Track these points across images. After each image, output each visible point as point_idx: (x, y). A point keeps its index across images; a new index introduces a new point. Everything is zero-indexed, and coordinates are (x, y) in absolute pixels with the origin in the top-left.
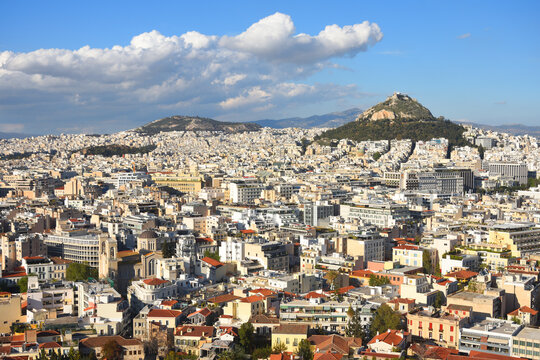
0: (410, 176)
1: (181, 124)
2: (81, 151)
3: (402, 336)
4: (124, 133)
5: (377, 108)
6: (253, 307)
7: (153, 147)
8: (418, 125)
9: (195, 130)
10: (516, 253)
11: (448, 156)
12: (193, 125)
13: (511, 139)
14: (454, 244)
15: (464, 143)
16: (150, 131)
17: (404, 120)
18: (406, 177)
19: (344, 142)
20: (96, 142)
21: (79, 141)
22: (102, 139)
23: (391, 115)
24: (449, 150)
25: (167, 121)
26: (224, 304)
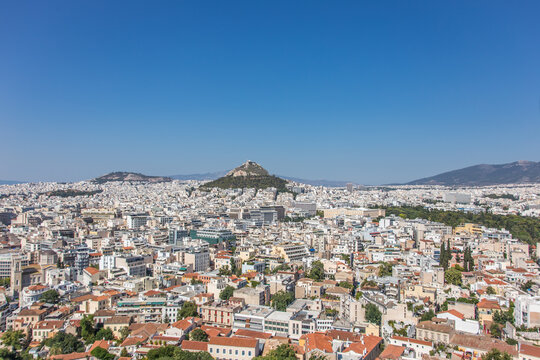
0: (245, 211)
1: (121, 176)
2: (46, 194)
3: (190, 322)
4: (83, 182)
5: (237, 170)
6: (100, 304)
7: (102, 191)
8: (260, 180)
9: (130, 181)
10: (287, 260)
11: (275, 199)
12: (129, 177)
13: (312, 189)
14: (252, 255)
15: (285, 190)
16: (101, 181)
17: (252, 176)
18: (242, 211)
19: (215, 189)
20: (61, 187)
21: (50, 187)
22: (67, 186)
23: (245, 174)
24: (277, 194)
25: (112, 174)
26: (81, 303)
